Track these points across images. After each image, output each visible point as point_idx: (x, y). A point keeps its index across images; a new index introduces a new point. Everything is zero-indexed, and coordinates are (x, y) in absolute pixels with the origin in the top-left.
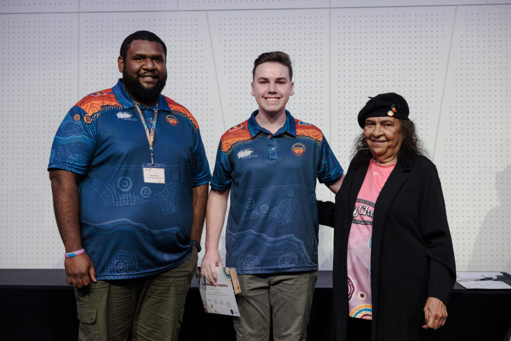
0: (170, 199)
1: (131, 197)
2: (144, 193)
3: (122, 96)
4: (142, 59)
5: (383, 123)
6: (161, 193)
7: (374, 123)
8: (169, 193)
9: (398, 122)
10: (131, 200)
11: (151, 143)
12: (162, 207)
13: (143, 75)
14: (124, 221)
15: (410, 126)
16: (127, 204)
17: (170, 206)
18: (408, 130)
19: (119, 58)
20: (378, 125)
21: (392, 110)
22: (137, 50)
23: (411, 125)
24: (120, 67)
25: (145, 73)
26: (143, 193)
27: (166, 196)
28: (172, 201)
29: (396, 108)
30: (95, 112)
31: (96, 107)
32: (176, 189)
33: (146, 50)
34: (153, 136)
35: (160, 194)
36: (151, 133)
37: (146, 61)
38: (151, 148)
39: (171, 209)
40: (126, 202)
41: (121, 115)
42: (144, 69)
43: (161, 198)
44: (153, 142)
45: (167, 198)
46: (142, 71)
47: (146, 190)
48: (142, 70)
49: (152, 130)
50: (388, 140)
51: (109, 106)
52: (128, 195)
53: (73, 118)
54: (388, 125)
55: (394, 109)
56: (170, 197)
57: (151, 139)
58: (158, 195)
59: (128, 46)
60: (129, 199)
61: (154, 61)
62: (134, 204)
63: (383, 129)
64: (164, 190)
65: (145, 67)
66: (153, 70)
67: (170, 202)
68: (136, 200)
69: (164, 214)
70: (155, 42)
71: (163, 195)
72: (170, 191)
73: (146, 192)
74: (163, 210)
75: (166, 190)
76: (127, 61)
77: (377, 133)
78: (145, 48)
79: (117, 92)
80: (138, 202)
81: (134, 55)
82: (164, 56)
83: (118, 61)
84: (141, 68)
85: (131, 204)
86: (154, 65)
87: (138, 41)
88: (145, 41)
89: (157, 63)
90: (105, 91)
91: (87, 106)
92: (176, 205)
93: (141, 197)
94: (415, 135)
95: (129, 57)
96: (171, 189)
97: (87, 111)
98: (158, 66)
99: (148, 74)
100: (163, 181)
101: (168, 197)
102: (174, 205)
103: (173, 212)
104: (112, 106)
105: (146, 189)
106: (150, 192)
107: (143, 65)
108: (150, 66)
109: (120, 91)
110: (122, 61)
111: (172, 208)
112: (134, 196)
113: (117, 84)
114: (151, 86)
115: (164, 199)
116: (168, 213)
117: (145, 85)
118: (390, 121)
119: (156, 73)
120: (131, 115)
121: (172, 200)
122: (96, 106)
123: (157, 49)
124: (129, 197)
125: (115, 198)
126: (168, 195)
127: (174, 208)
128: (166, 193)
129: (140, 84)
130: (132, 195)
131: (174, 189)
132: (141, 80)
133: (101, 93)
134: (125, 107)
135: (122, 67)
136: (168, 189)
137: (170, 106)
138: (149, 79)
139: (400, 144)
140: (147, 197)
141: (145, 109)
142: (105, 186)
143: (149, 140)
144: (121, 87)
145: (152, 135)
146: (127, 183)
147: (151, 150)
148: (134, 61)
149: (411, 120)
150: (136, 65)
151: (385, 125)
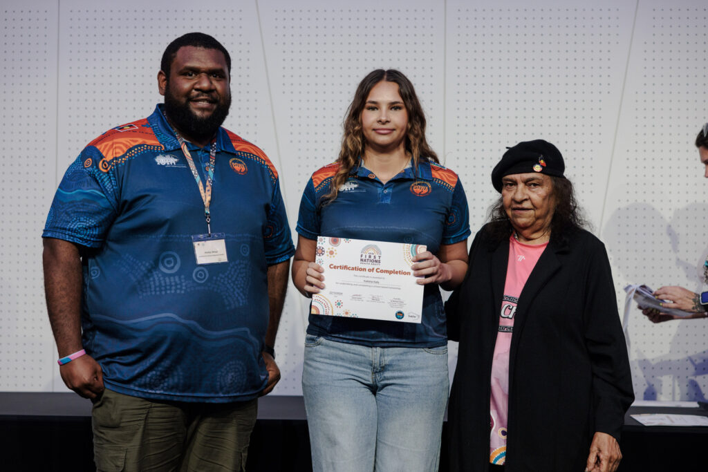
0: (237, 285)
1: (178, 282)
2: (198, 276)
3: (163, 130)
4: (194, 75)
5: (527, 183)
6: (223, 276)
7: (515, 183)
8: (235, 276)
9: (549, 181)
10: (179, 286)
11: (207, 203)
12: (224, 297)
13: (194, 99)
14: (168, 317)
15: (565, 186)
16: (173, 292)
17: (237, 295)
18: (563, 193)
19: (160, 73)
20: (521, 186)
21: (539, 164)
22: (185, 61)
23: (567, 185)
24: (160, 87)
25: (198, 96)
26: (196, 275)
27: (230, 281)
28: (239, 289)
29: (545, 161)
30: (118, 155)
31: (120, 148)
32: (244, 270)
33: (198, 60)
34: (210, 193)
35: (221, 278)
36: (207, 189)
37: (200, 77)
38: (207, 211)
39: (238, 300)
40: (170, 289)
41: (162, 160)
42: (197, 90)
43: (223, 284)
44: (210, 202)
45: (232, 284)
46: (195, 93)
47: (200, 272)
48: (193, 91)
49: (208, 183)
50: (535, 207)
51: (143, 145)
52: (174, 279)
53: (83, 165)
54: (535, 185)
55: (542, 162)
56: (236, 282)
57: (206, 197)
58: (219, 279)
59: (173, 55)
60: (176, 285)
61: (212, 77)
62: (183, 292)
63: (527, 191)
64: (228, 272)
65: (197, 86)
66: (209, 91)
67: (237, 290)
68: (186, 286)
69: (228, 308)
70: (213, 50)
71: (226, 279)
72: (236, 274)
73: (201, 275)
74: (226, 301)
75: (231, 271)
76: (171, 78)
77: (519, 197)
78: (200, 58)
79: (157, 124)
80: (188, 290)
81: (182, 68)
82: (226, 70)
83: (158, 78)
84: (193, 88)
85: (178, 291)
86: (211, 83)
87: (189, 48)
88: (198, 48)
89: (217, 81)
90: (136, 123)
91: (106, 146)
92: (244, 295)
93: (194, 281)
94: (574, 201)
95: (174, 71)
96: (238, 271)
97: (104, 154)
98: (218, 86)
99: (202, 97)
100: (224, 259)
101: (234, 282)
102: (241, 295)
103: (241, 304)
104: (148, 145)
105: (201, 270)
106: (207, 276)
107: (196, 83)
108: (205, 85)
109: (159, 123)
110: (164, 77)
111: (239, 298)
112: (183, 281)
113: (155, 112)
114: (206, 114)
115: (228, 285)
116: (233, 307)
117: (198, 113)
118: (538, 179)
119: (214, 94)
120: (176, 160)
121: (239, 286)
122: (121, 145)
123: (217, 60)
124: (175, 282)
125: (155, 283)
126: (233, 279)
127: (242, 299)
128: (230, 276)
129: (190, 112)
130: (180, 279)
131: (242, 271)
132: (193, 106)
133: (131, 126)
134: (169, 147)
135: (164, 88)
136: (233, 270)
137: (234, 144)
138: (204, 104)
139: (551, 213)
140: (203, 282)
141: (199, 150)
142: (140, 264)
143: (204, 198)
144: (161, 117)
145: (208, 190)
146: (173, 261)
147: (207, 214)
148: (182, 77)
149: (567, 178)
150: (186, 84)
151: (530, 185)
